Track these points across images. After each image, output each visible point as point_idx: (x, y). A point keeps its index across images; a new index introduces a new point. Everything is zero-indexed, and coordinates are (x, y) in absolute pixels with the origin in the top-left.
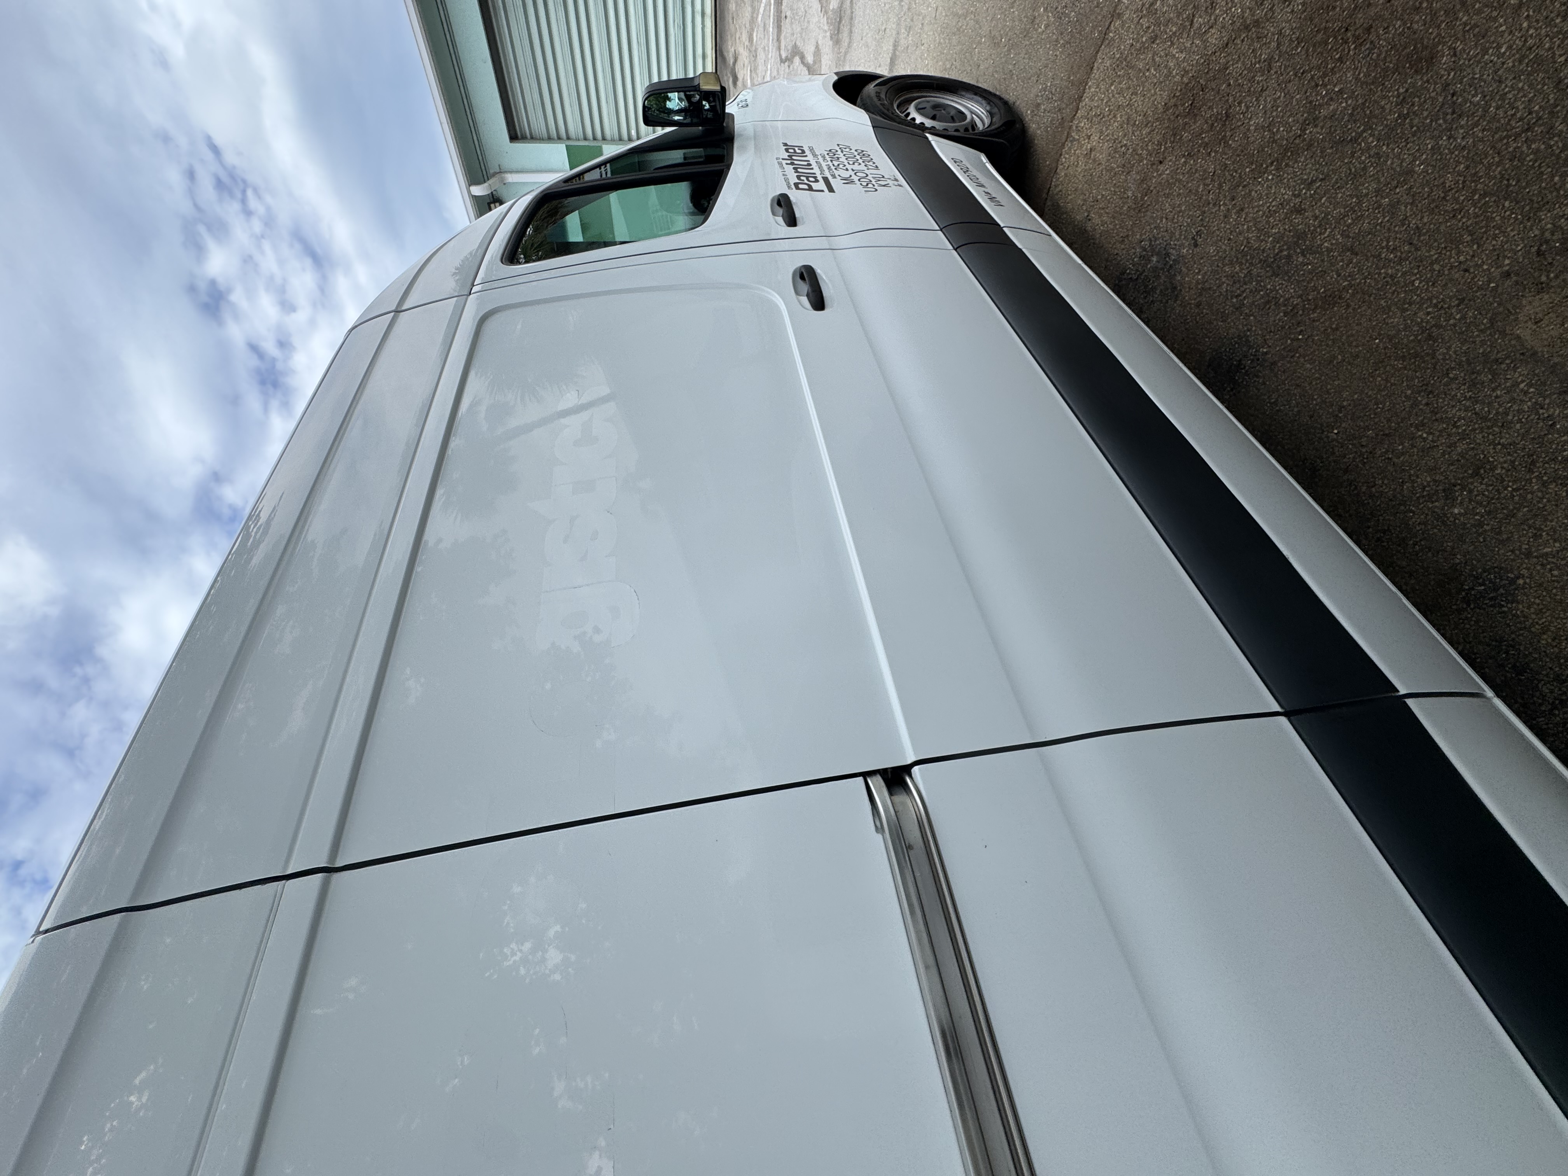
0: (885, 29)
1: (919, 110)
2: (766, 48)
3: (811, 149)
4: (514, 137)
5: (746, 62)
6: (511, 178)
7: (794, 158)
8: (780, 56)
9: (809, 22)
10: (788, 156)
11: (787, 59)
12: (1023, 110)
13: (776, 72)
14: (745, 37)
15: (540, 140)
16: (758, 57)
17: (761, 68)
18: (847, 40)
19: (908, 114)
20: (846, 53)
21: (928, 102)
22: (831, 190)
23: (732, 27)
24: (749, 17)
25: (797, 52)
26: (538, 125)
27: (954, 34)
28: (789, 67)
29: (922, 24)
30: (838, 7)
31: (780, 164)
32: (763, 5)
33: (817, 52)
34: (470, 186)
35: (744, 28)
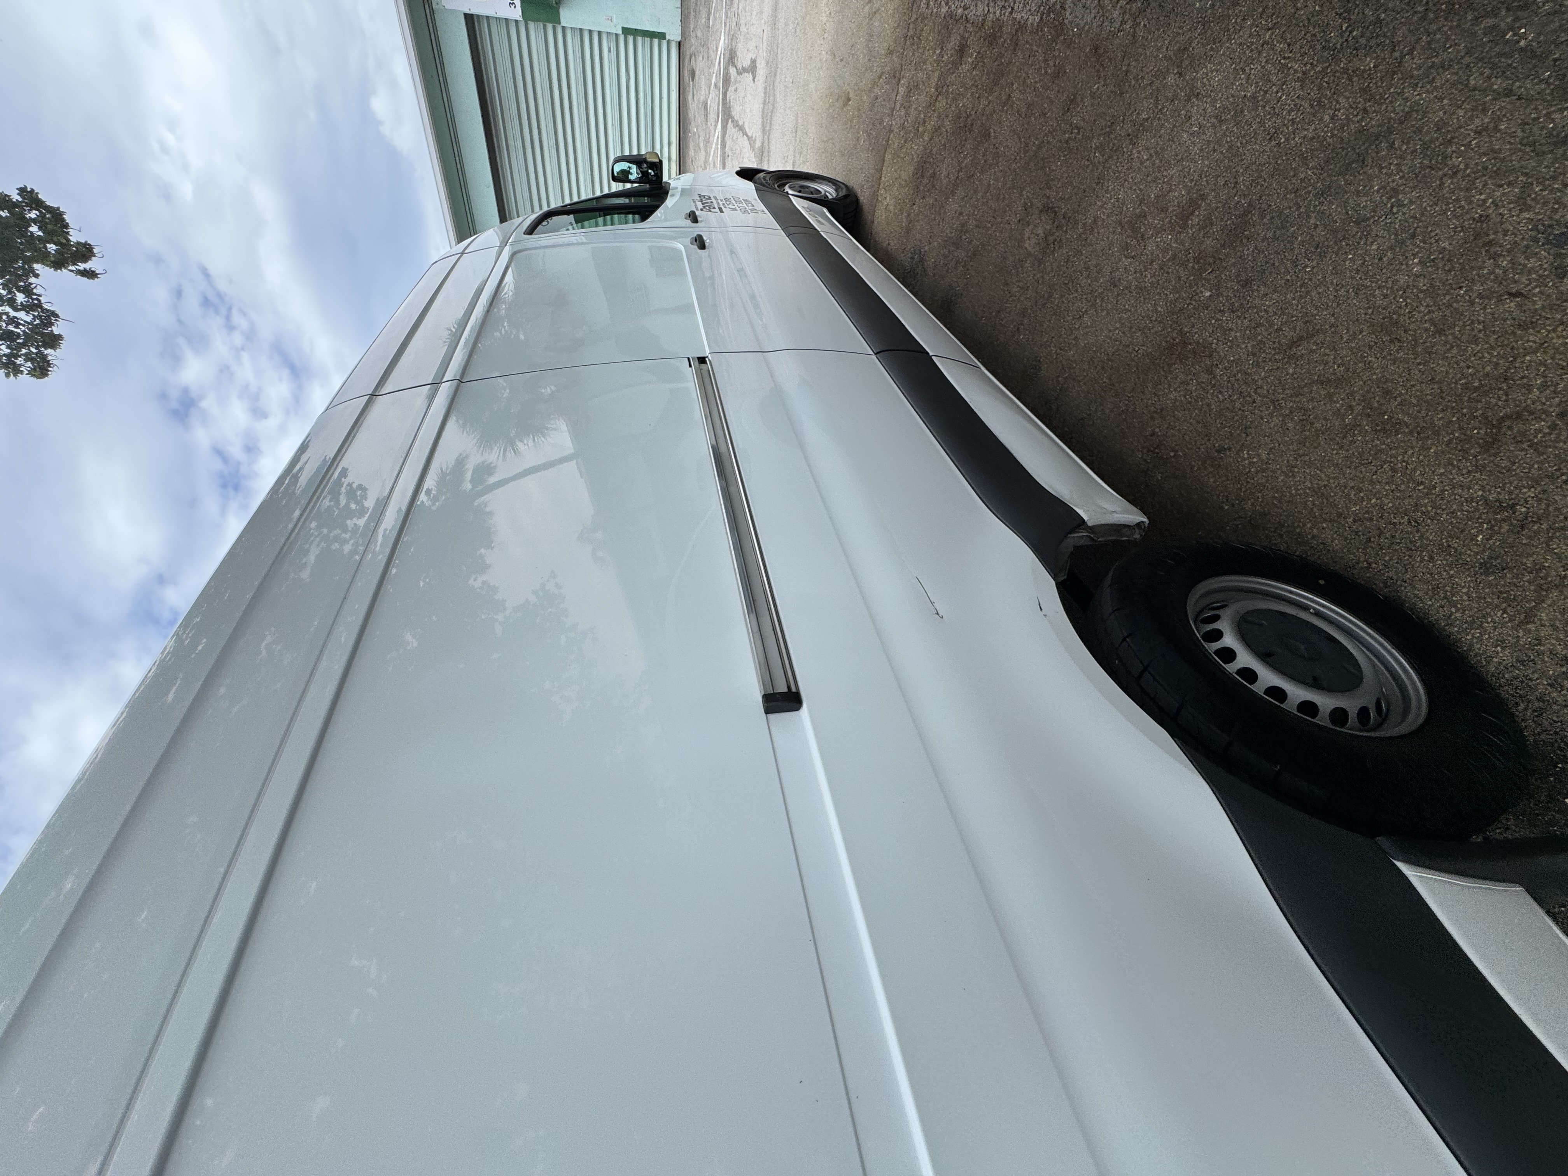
1: (790, 188)
3: (716, 198)
7: (703, 199)
19: (782, 188)
21: (795, 182)
22: (722, 212)
31: (693, 200)
32: (713, 150)
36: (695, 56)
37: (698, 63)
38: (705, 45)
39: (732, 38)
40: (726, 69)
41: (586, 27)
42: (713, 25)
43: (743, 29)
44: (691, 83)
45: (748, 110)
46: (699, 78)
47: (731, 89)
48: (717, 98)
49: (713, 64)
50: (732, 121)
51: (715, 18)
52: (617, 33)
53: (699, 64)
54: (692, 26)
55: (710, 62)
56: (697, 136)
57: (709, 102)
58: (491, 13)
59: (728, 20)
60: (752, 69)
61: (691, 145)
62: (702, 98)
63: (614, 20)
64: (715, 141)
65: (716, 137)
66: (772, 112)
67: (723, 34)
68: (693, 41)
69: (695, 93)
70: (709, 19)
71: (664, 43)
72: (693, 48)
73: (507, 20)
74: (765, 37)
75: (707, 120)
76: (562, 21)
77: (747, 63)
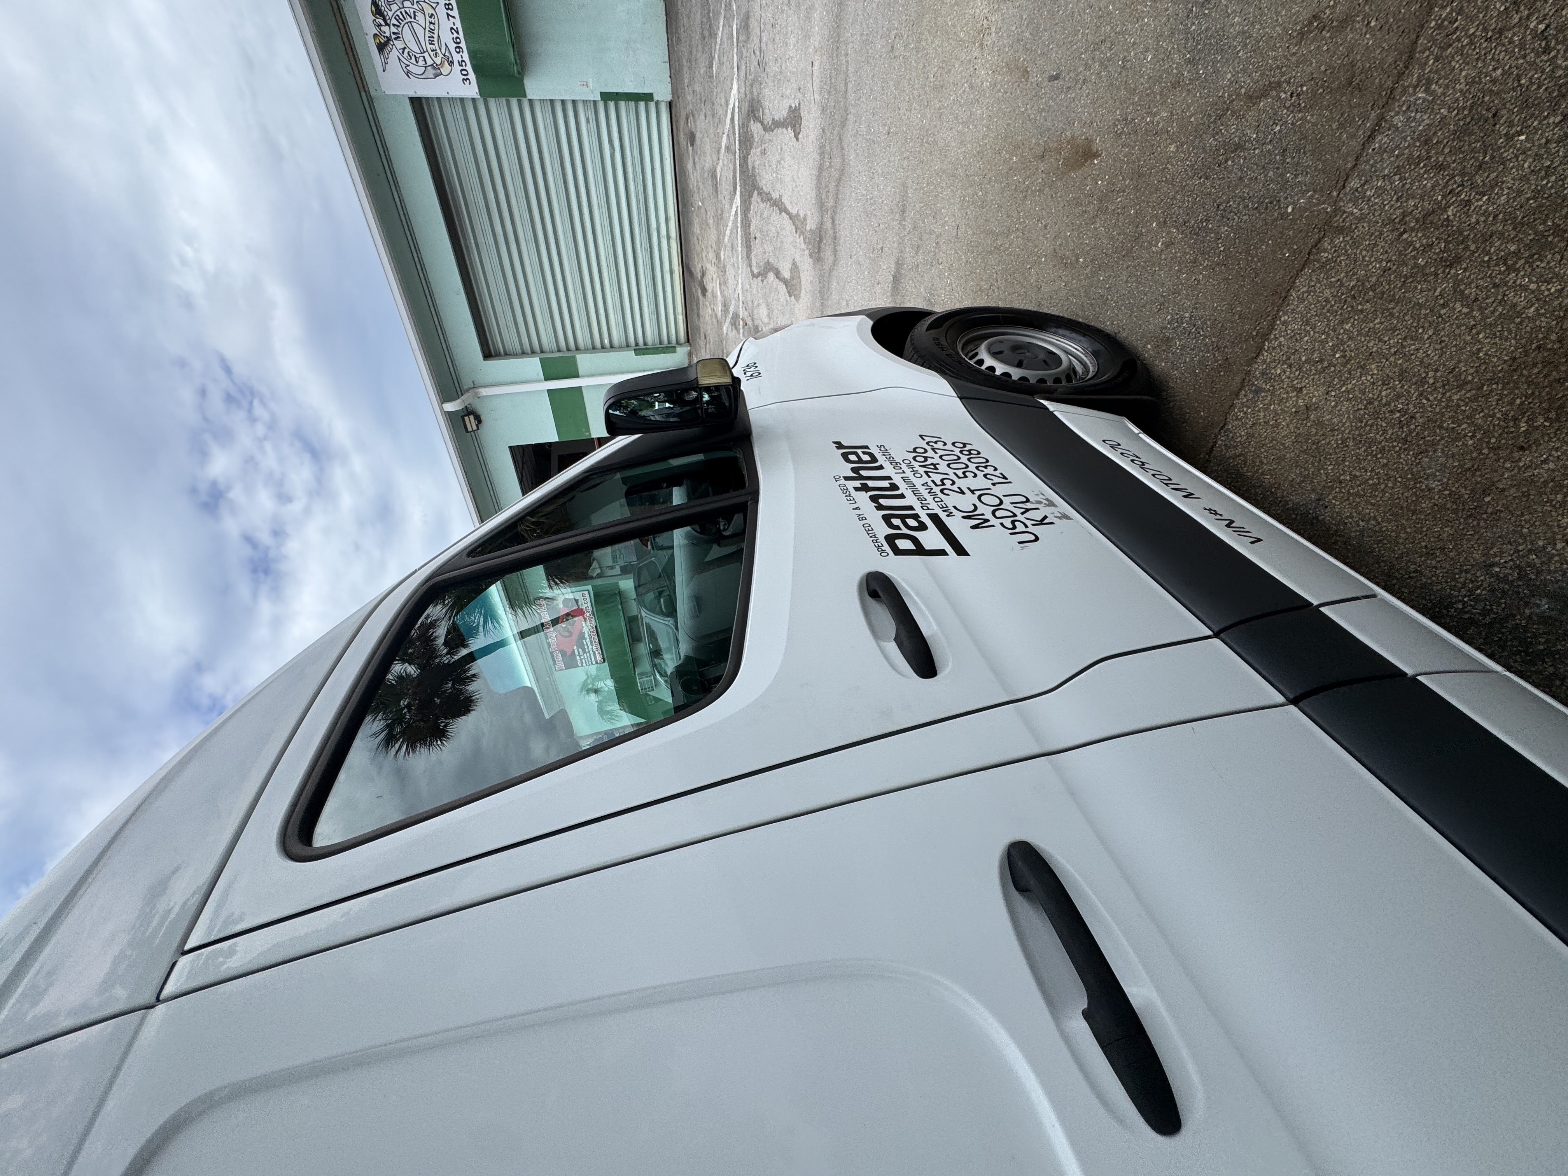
0: (882, 248)
1: (994, 354)
2: (736, 265)
3: (885, 452)
4: (488, 354)
5: (715, 276)
6: (484, 392)
7: (864, 473)
8: (752, 271)
9: (782, 242)
10: (853, 470)
11: (759, 274)
12: (1139, 345)
13: (747, 285)
14: (711, 255)
15: (514, 355)
16: (727, 272)
17: (731, 282)
18: (831, 259)
19: (981, 362)
20: (831, 271)
21: (1001, 342)
22: (960, 551)
23: (698, 248)
24: (715, 239)
25: (769, 268)
26: (511, 341)
27: (991, 253)
28: (762, 281)
29: (937, 243)
30: (817, 228)
31: (845, 490)
32: (729, 228)
33: (795, 267)
34: (442, 403)
35: (710, 248)
36: (693, 116)
37: (698, 123)
38: (707, 100)
39: (752, 83)
40: (744, 126)
41: (557, 97)
42: (718, 73)
43: (772, 68)
44: (690, 148)
45: (788, 179)
46: (701, 141)
47: (755, 152)
48: (731, 166)
49: (721, 121)
50: (760, 194)
51: (721, 64)
52: (595, 99)
53: (701, 125)
54: (686, 81)
55: (716, 120)
56: (703, 210)
57: (718, 170)
58: (442, 94)
59: (743, 62)
60: (794, 120)
61: (696, 221)
62: (708, 166)
63: (591, 85)
64: (732, 218)
65: (733, 213)
66: (839, 180)
67: (735, 81)
68: (689, 98)
69: (697, 159)
70: (711, 66)
71: (652, 105)
72: (690, 107)
73: (462, 100)
74: (816, 74)
75: (717, 192)
76: (528, 91)
77: (781, 113)
